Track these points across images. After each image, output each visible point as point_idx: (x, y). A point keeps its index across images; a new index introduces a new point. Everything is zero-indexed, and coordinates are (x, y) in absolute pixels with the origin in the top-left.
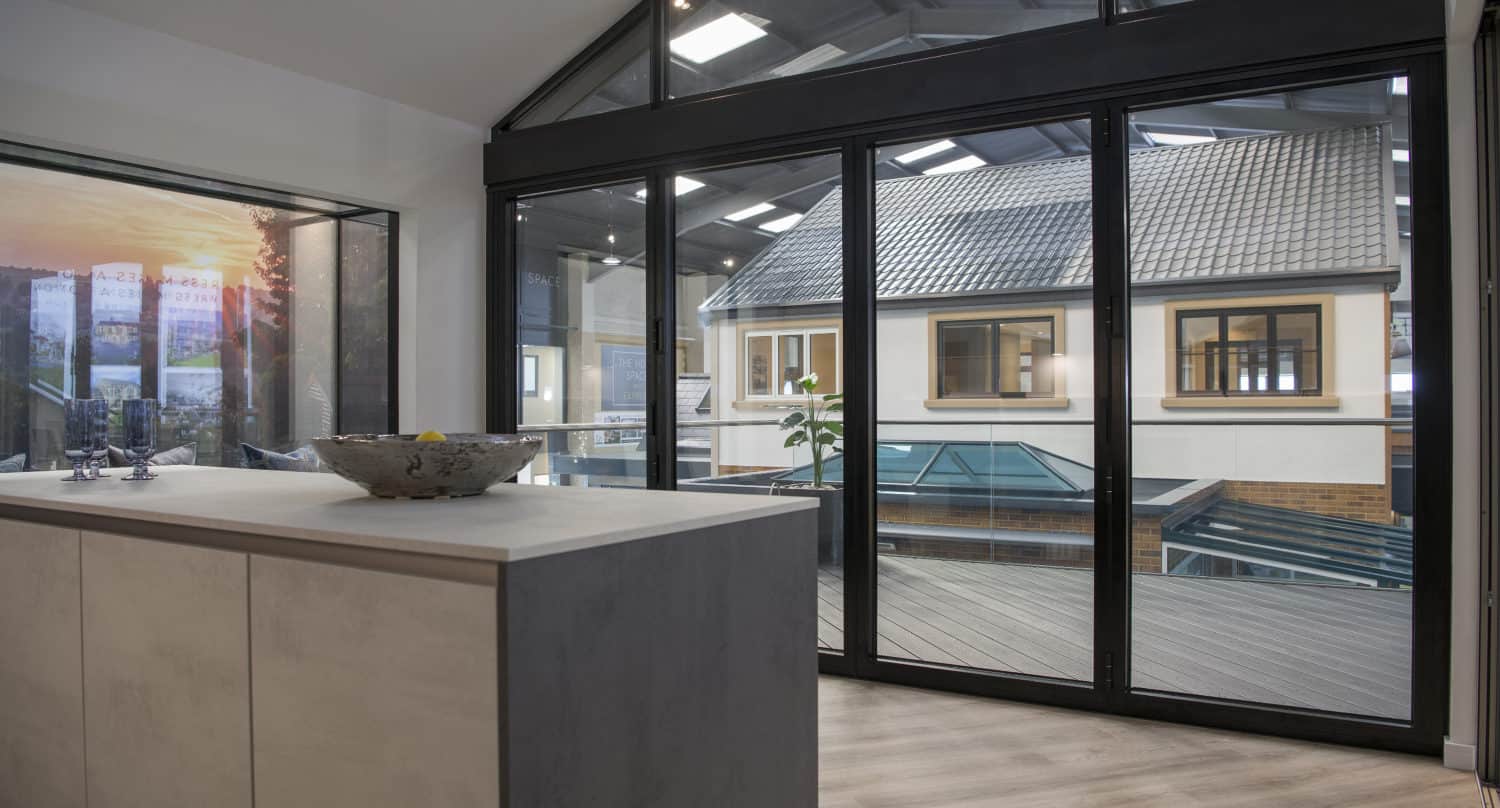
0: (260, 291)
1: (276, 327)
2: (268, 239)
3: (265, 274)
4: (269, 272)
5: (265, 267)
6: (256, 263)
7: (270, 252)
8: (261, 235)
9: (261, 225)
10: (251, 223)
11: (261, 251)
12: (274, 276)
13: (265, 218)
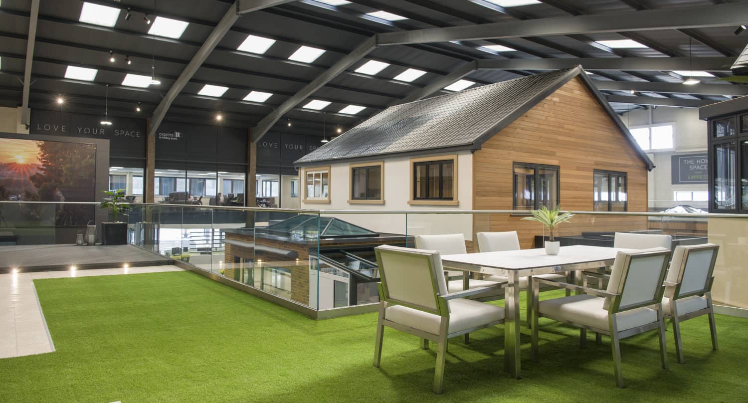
0: (38, 165)
1: (44, 175)
2: (42, 150)
3: (40, 160)
4: (42, 159)
5: (40, 158)
6: (37, 157)
7: (42, 153)
8: (39, 149)
9: (39, 146)
10: (36, 146)
11: (39, 153)
12: (43, 160)
13: (40, 144)
